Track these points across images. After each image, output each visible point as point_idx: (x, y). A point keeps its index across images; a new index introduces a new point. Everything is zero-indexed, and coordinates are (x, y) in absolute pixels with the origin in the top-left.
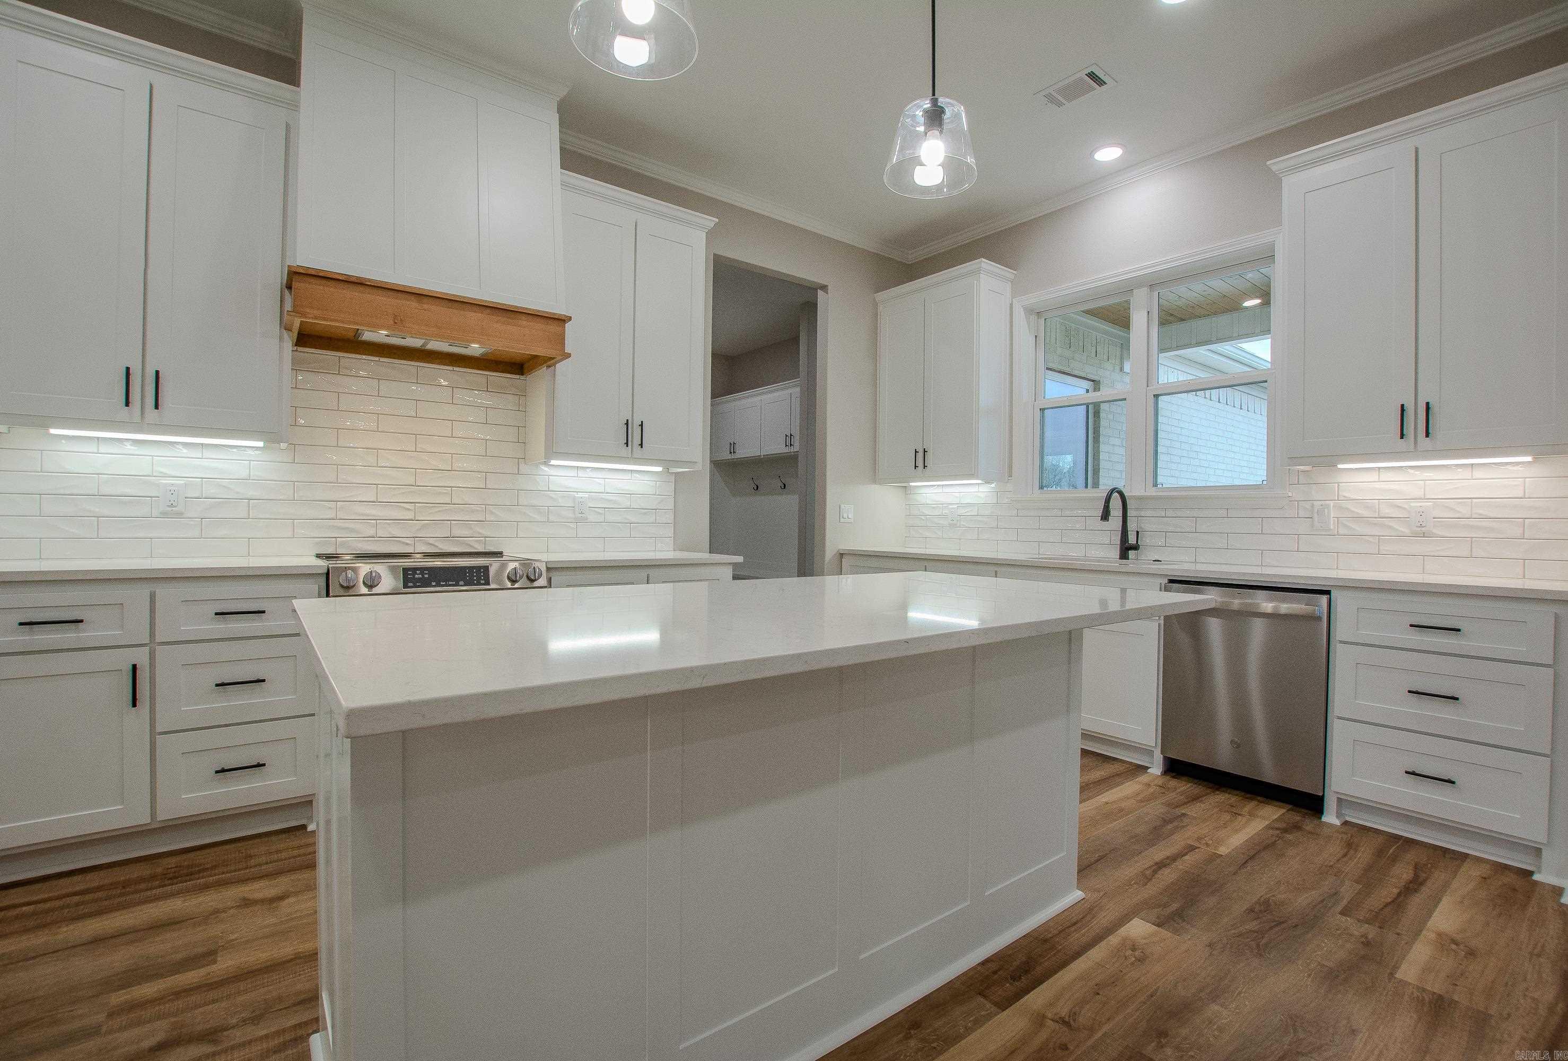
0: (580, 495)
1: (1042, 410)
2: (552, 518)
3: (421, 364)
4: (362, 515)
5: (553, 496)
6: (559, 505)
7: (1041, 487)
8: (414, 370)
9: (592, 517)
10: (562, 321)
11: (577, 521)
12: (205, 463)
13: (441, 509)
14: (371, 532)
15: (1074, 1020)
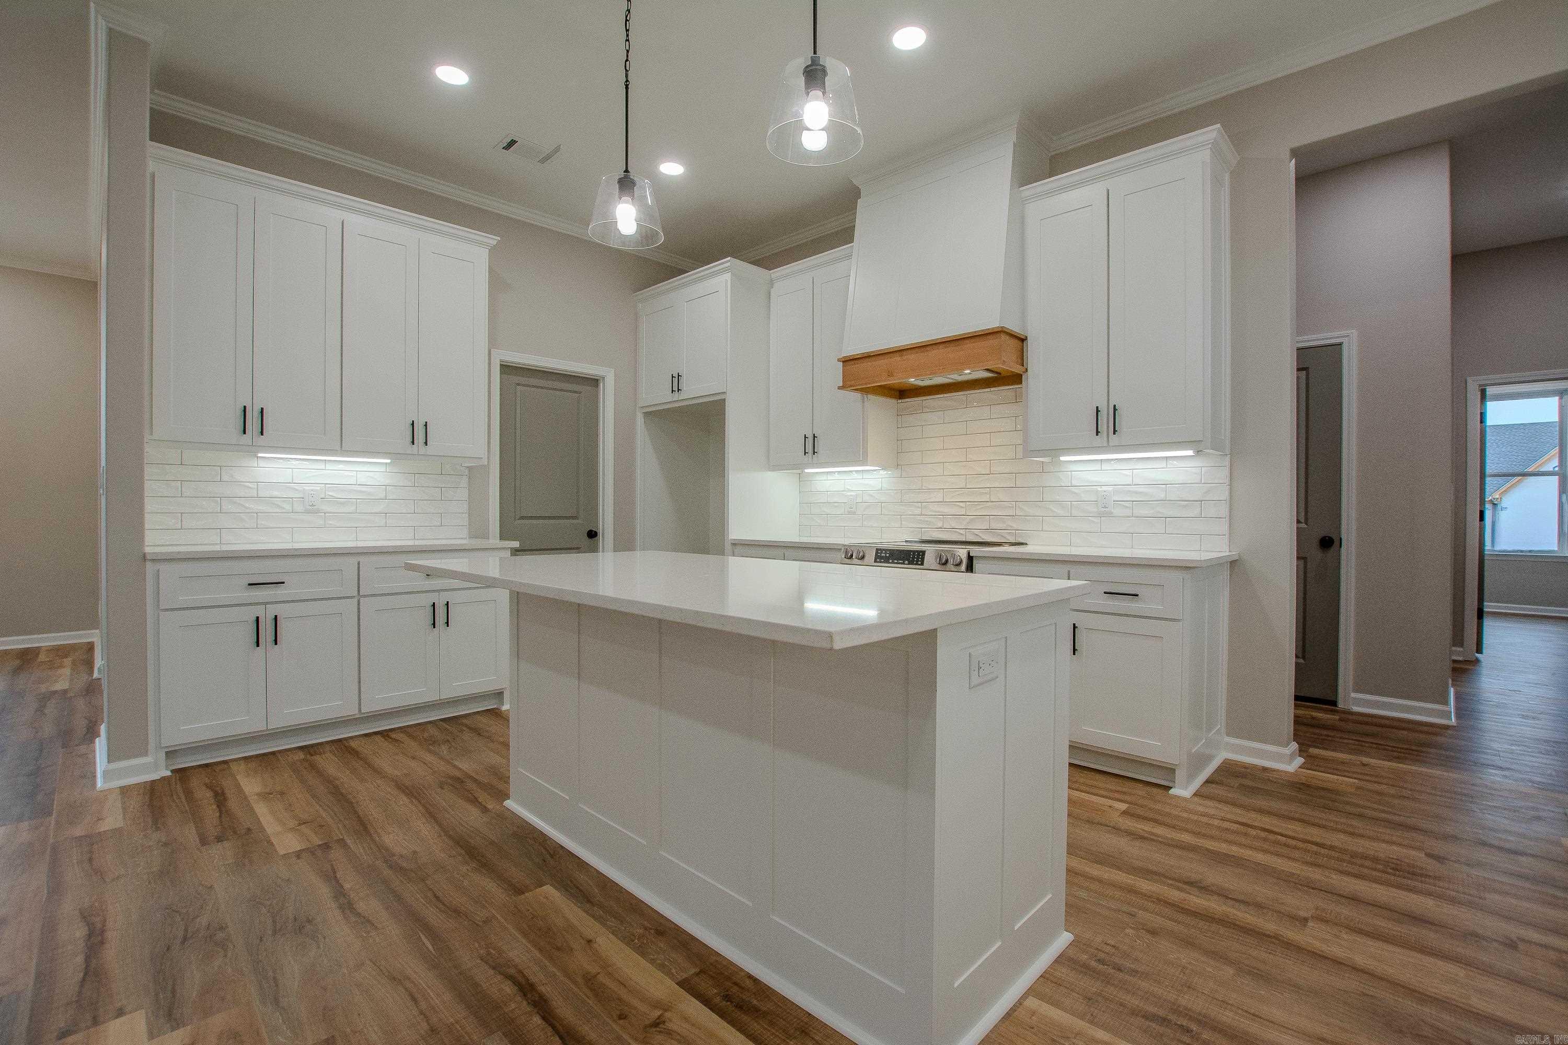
0: (1104, 488)
2: (1075, 513)
3: (968, 392)
4: (936, 512)
5: (1076, 491)
6: (1082, 500)
8: (964, 398)
9: (1117, 511)
11: (1100, 515)
12: (866, 482)
13: (982, 506)
14: (940, 525)
15: (660, 1032)
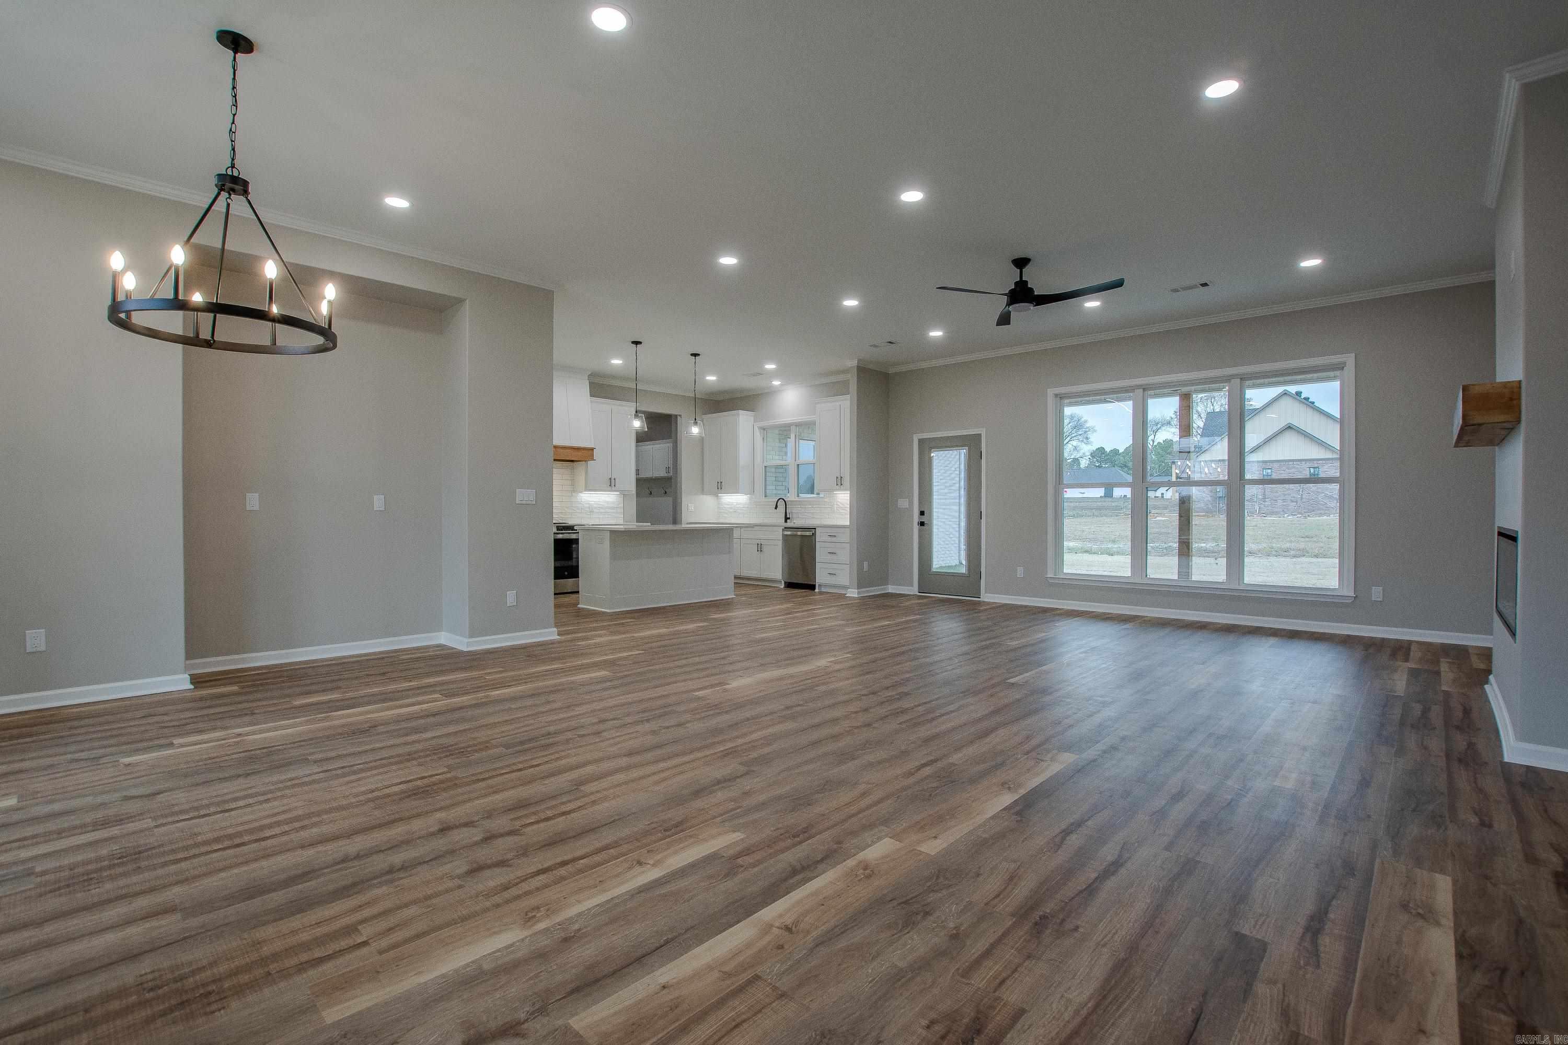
1: (766, 467)
7: (766, 496)
10: (592, 449)
